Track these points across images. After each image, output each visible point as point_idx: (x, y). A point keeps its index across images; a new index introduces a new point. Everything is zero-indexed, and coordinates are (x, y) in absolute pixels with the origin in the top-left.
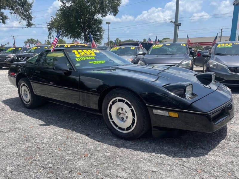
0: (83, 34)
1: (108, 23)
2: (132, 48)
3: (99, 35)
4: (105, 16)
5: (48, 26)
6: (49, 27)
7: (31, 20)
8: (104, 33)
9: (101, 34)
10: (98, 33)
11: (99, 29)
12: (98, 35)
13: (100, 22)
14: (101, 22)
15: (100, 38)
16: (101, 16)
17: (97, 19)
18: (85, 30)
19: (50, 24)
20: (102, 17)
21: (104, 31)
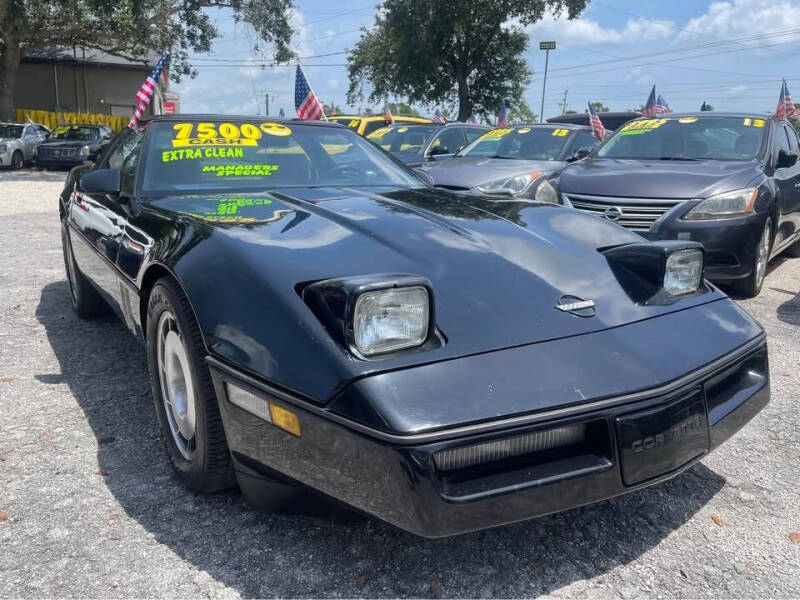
0: (456, 86)
1: (548, 46)
2: (557, 131)
3: (513, 89)
4: (533, 19)
5: (351, 59)
6: (352, 63)
7: (288, 42)
8: (529, 82)
9: (517, 86)
10: (509, 83)
11: (514, 71)
12: (507, 88)
13: (518, 43)
14: (524, 44)
15: (513, 99)
16: (521, 21)
17: (511, 32)
18: (466, 72)
19: (355, 52)
20: (523, 25)
21: (530, 73)
